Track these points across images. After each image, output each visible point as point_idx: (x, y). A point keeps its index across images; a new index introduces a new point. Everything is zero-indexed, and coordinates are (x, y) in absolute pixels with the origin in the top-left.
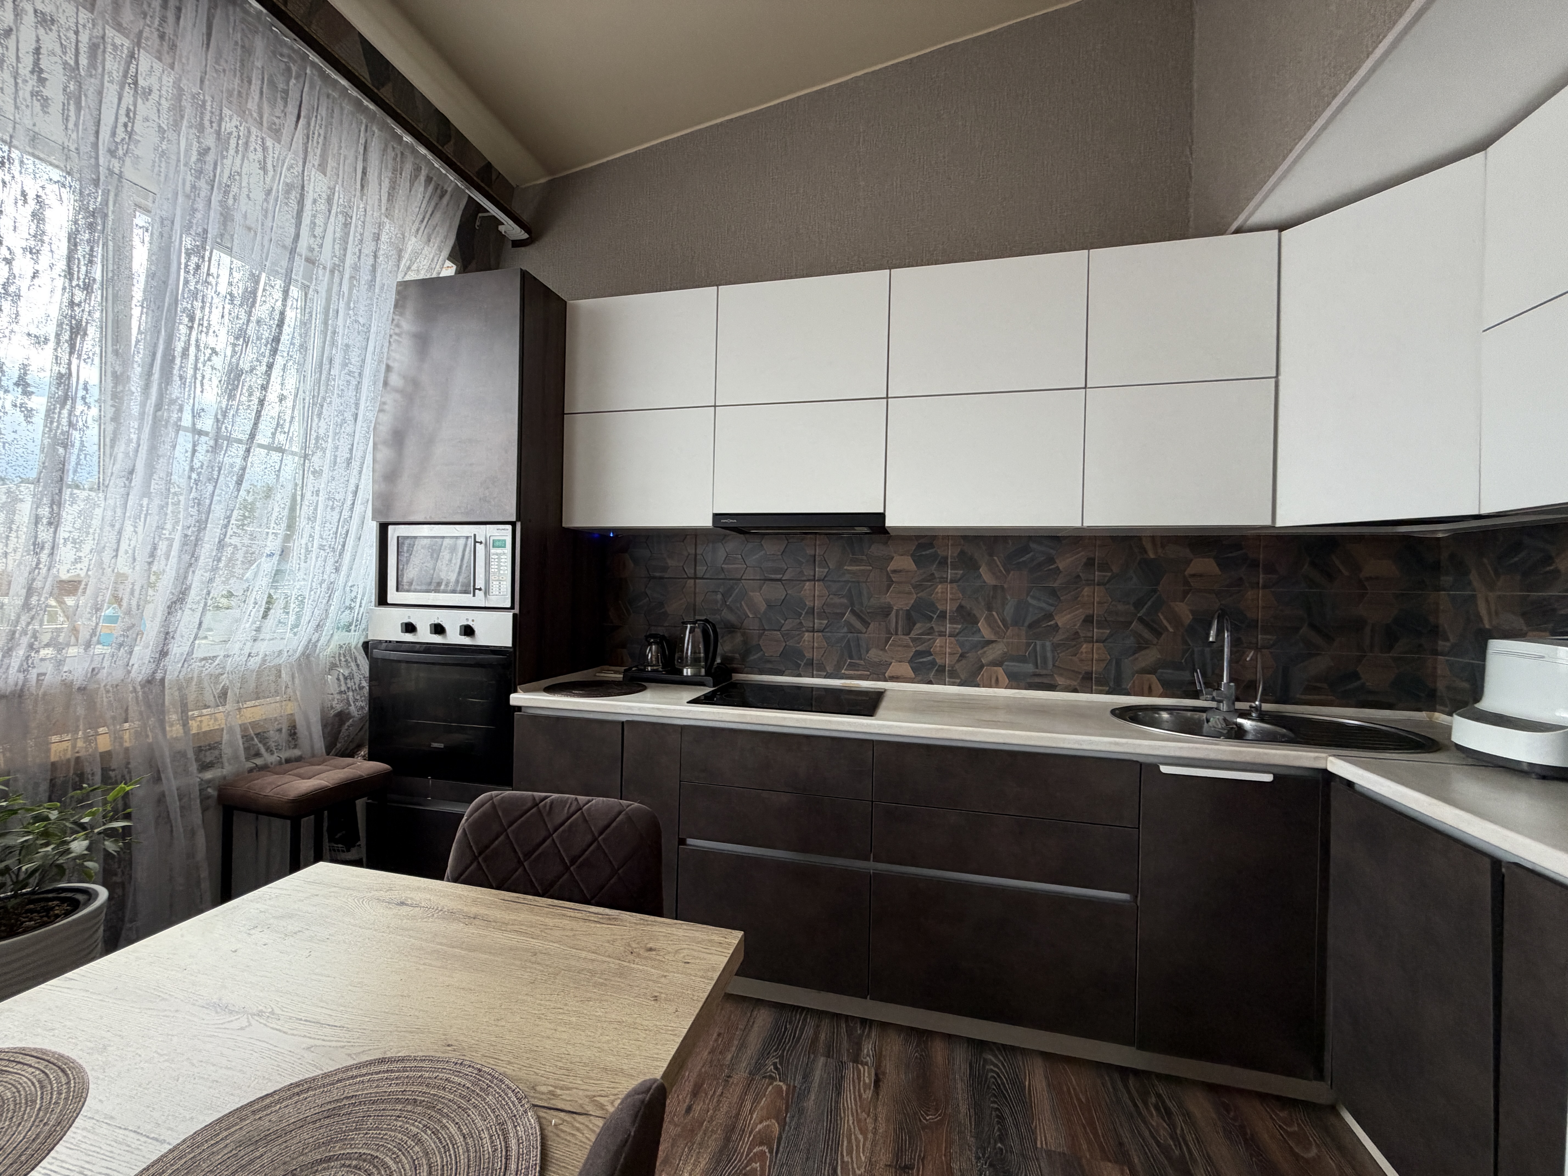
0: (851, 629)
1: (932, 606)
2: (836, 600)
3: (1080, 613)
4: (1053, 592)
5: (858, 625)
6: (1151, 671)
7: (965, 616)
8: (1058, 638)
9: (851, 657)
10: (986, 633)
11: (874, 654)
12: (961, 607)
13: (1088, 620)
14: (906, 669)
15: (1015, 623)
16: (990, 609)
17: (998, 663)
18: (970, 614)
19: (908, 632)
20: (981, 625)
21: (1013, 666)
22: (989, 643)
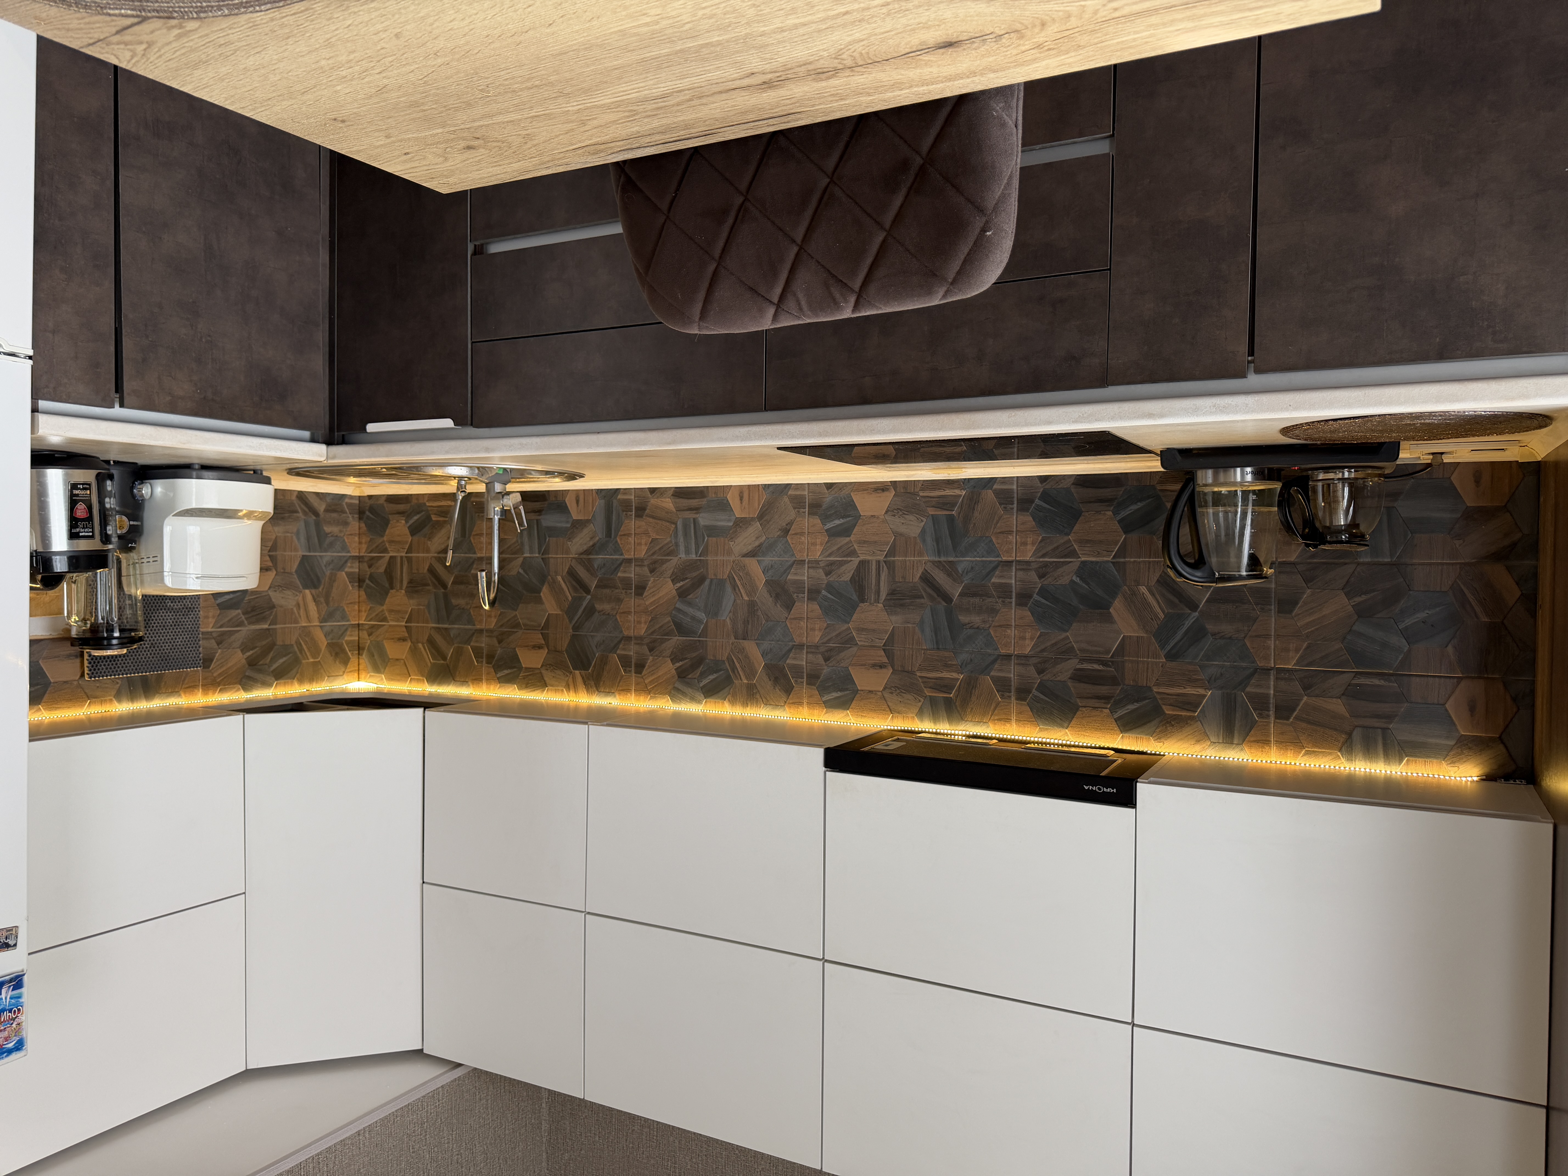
5: (940, 578)
6: (578, 525)
8: (674, 562)
9: (951, 519)
17: (741, 523)
18: (777, 597)
19: (863, 563)
20: (760, 580)
21: (722, 521)
22: (752, 554)
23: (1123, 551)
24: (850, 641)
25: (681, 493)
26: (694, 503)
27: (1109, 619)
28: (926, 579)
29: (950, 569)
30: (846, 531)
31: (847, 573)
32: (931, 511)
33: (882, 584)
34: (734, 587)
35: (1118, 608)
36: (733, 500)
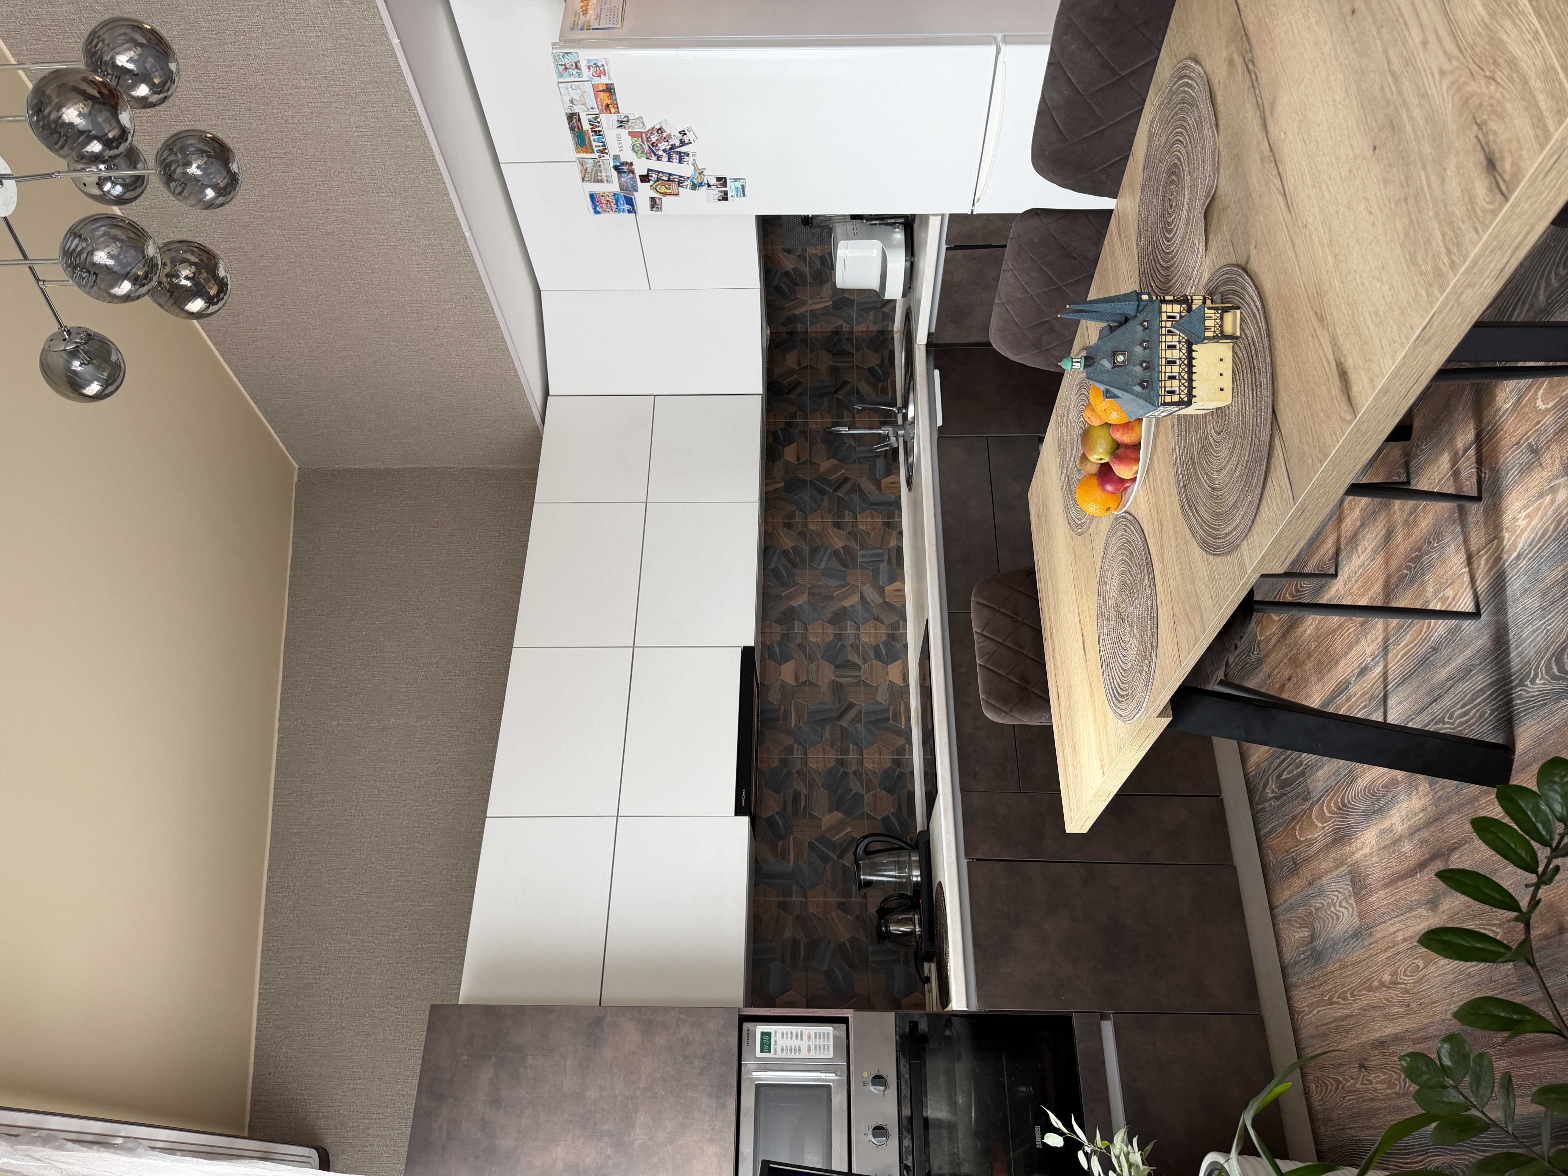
1: (830, 646)
3: (832, 531)
8: (854, 546)
9: (887, 719)
10: (854, 600)
12: (830, 622)
13: (838, 525)
14: (894, 669)
15: (844, 578)
16: (830, 598)
17: (881, 591)
18: (836, 614)
19: (858, 667)
20: (847, 603)
22: (862, 598)
23: (870, 817)
24: (811, 660)
25: (900, 551)
26: (894, 560)
27: (831, 810)
29: (856, 720)
30: (878, 657)
31: (853, 658)
32: (891, 708)
33: (847, 679)
34: (842, 587)
35: (837, 815)
36: (896, 585)
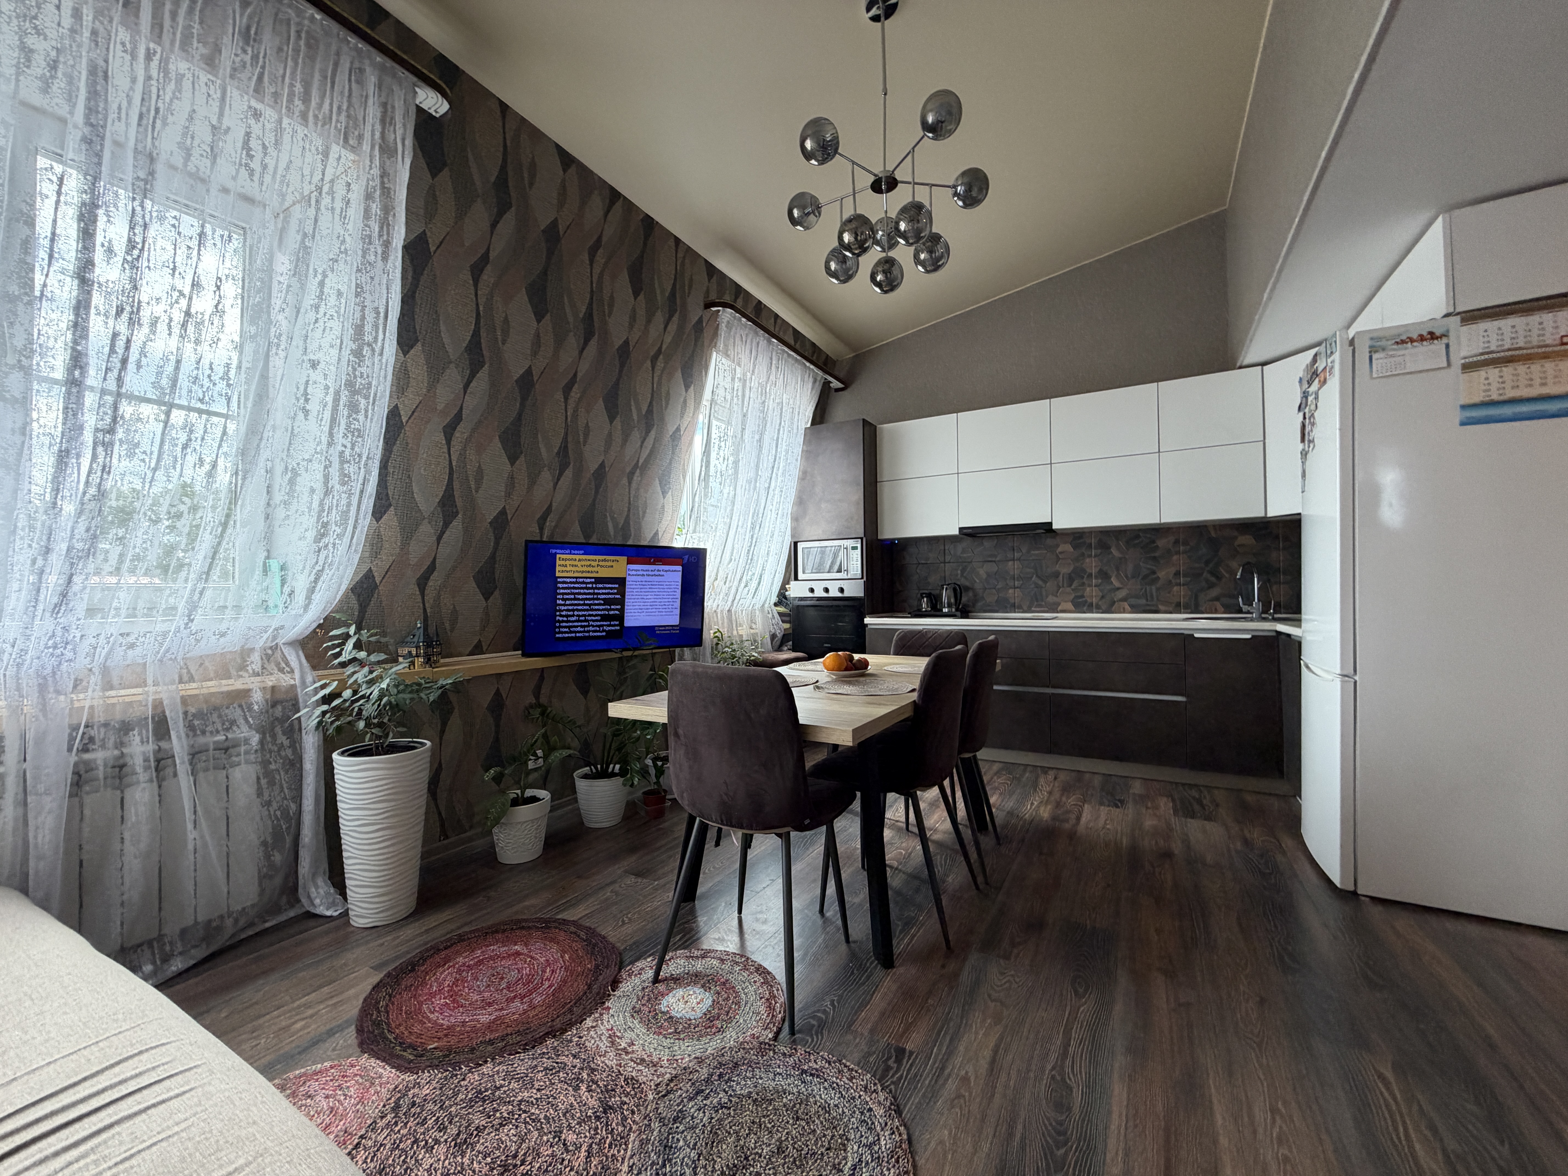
0: (1037, 586)
1: (1084, 571)
2: (1028, 570)
3: (1173, 570)
4: (1155, 559)
5: (1040, 583)
6: (1217, 599)
7: (1104, 575)
8: (1159, 584)
9: (1037, 600)
10: (1116, 583)
11: (1051, 599)
12: (1101, 571)
13: (1177, 574)
14: (1070, 606)
15: (1133, 577)
16: (1118, 569)
17: (1124, 600)
18: (1106, 574)
19: (1070, 585)
20: (1113, 580)
21: (1133, 601)
22: (1118, 589)
24: (1074, 561)
25: (1156, 611)
26: (1148, 607)
28: (1045, 582)
30: (1077, 597)
31: (1076, 583)
33: (1062, 580)
34: (1127, 577)
